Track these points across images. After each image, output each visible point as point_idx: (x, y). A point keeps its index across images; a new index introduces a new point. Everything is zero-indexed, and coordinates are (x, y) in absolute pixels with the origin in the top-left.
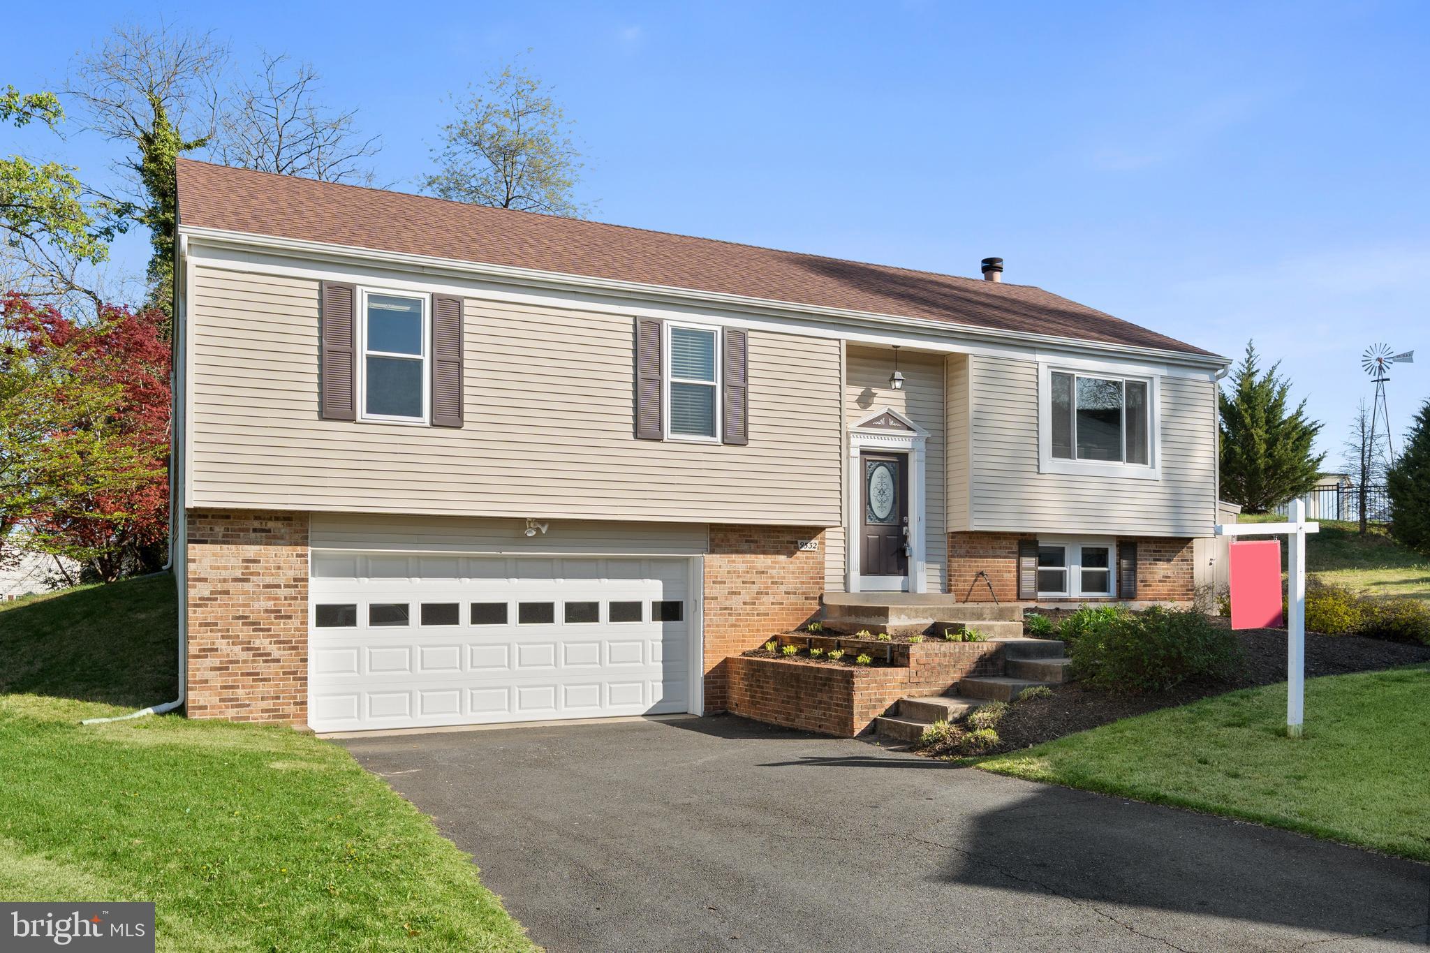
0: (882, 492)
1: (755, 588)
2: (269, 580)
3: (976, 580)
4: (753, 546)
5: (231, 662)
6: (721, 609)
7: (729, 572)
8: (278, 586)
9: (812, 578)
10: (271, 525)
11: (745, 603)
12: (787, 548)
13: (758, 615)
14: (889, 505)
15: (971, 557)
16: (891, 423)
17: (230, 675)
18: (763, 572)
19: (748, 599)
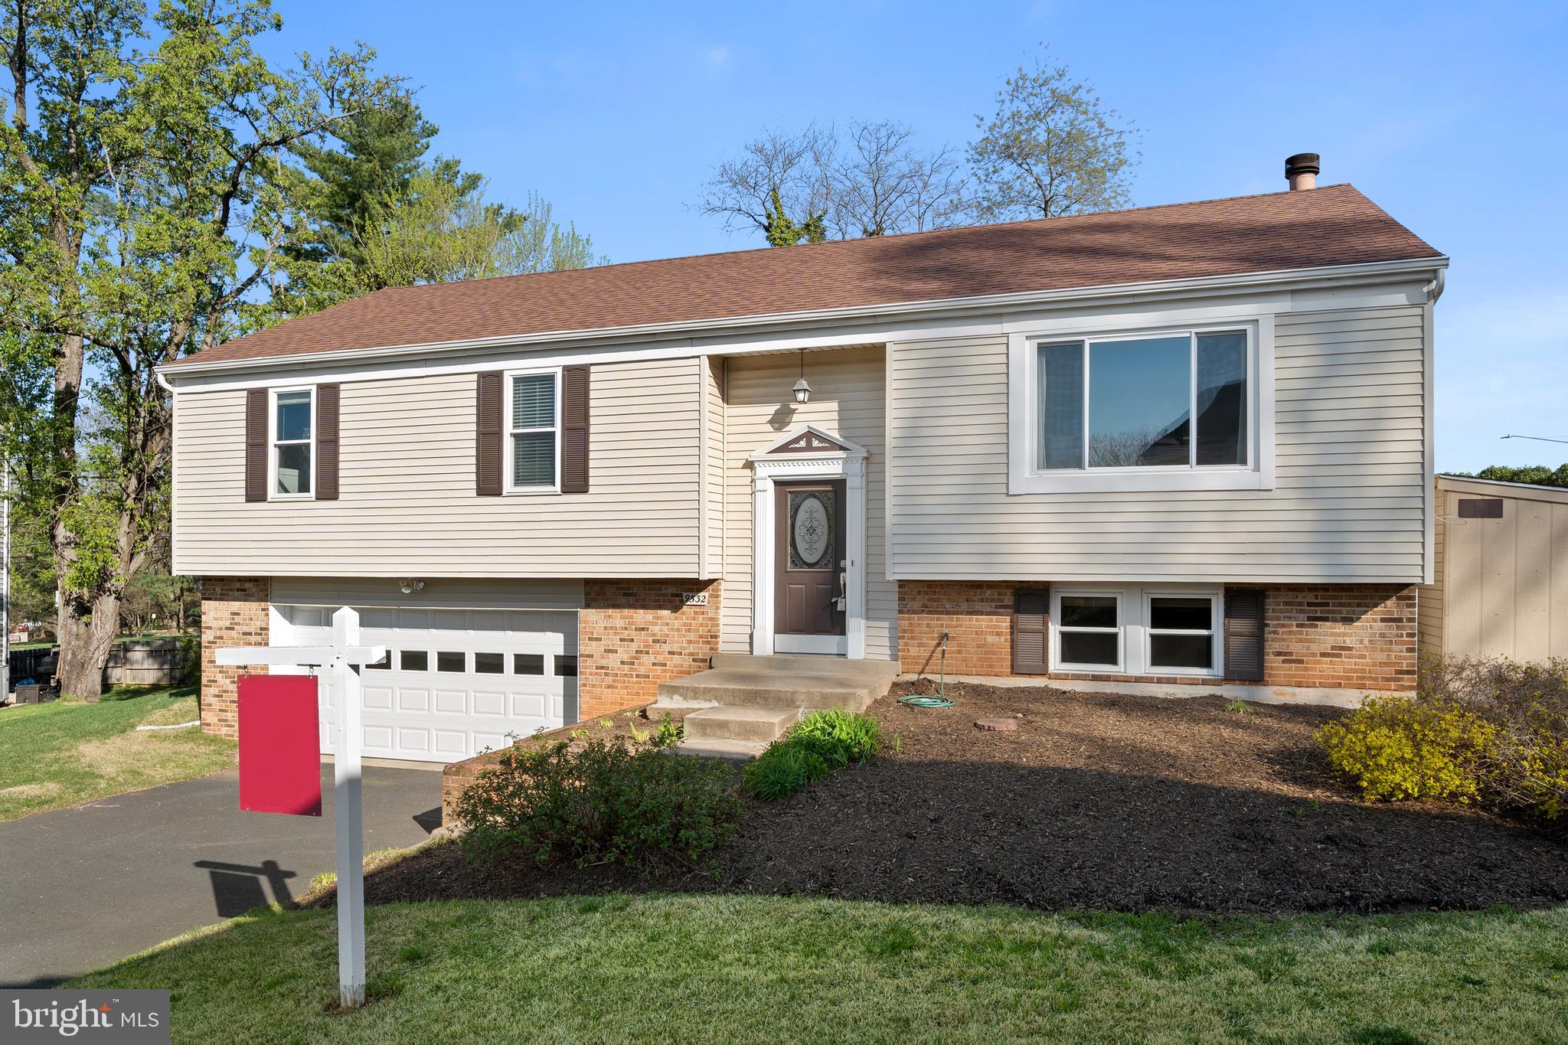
0: (811, 530)
1: (634, 646)
2: (246, 629)
3: (939, 645)
4: (631, 600)
5: (225, 691)
6: (597, 668)
7: (605, 628)
8: (250, 634)
9: (701, 637)
10: (247, 585)
11: (622, 663)
12: (671, 602)
13: (637, 676)
14: (821, 546)
15: (930, 612)
16: (815, 443)
17: (224, 701)
18: (643, 629)
19: (625, 657)
